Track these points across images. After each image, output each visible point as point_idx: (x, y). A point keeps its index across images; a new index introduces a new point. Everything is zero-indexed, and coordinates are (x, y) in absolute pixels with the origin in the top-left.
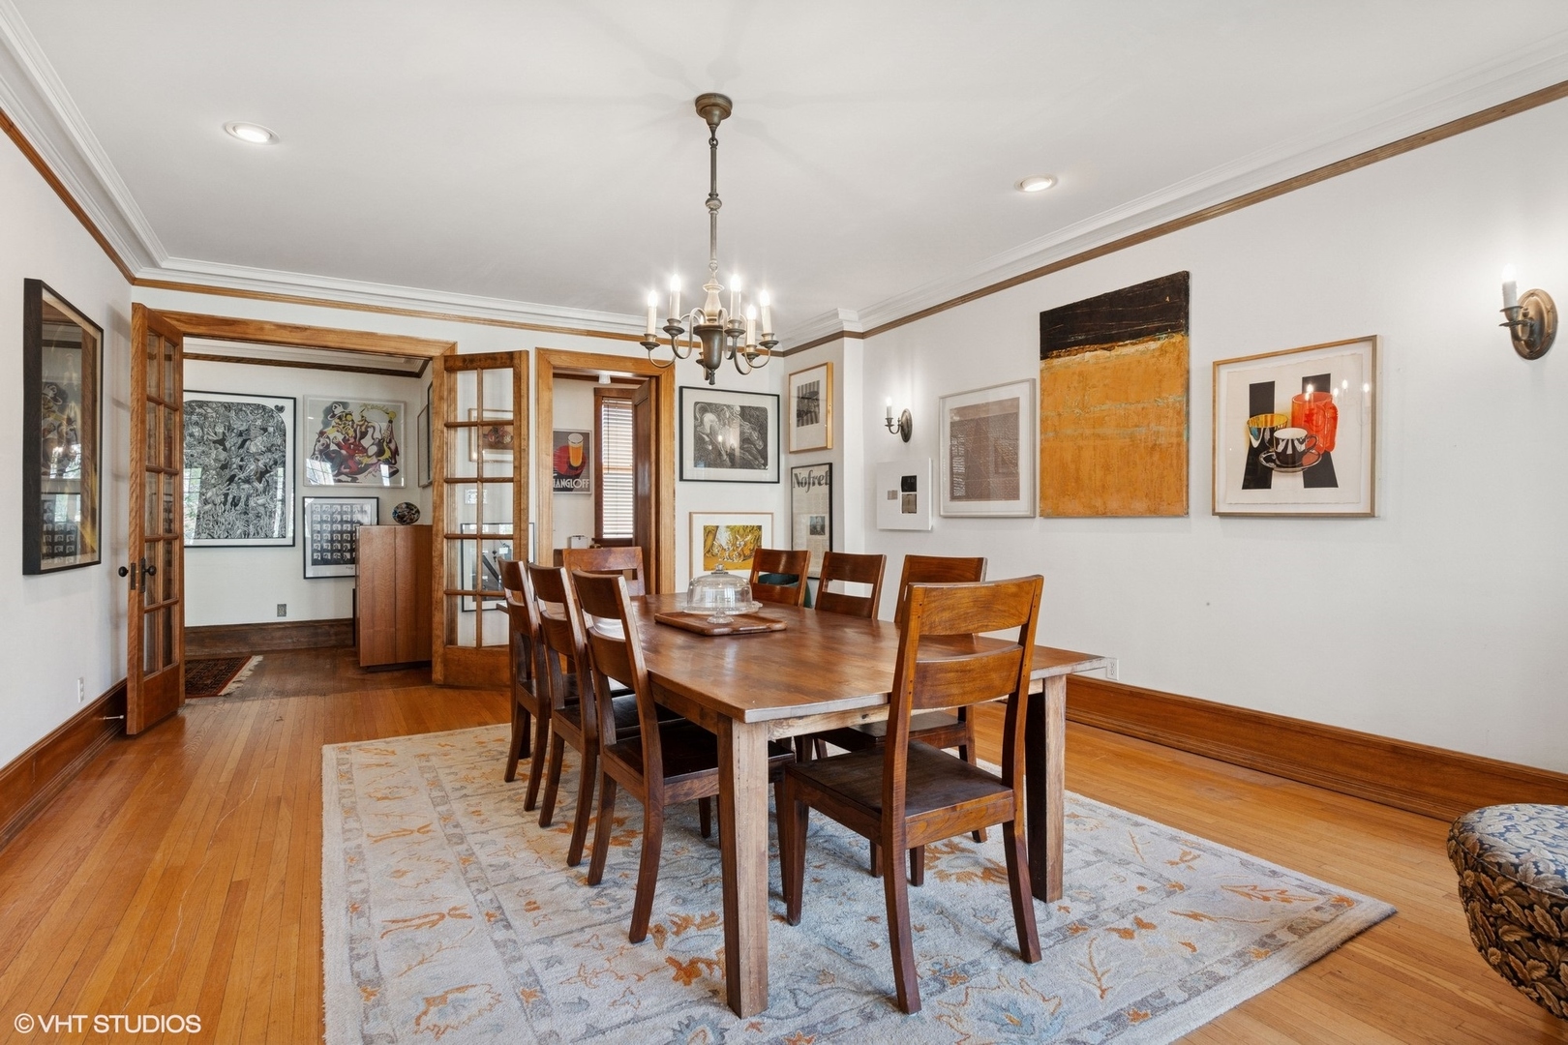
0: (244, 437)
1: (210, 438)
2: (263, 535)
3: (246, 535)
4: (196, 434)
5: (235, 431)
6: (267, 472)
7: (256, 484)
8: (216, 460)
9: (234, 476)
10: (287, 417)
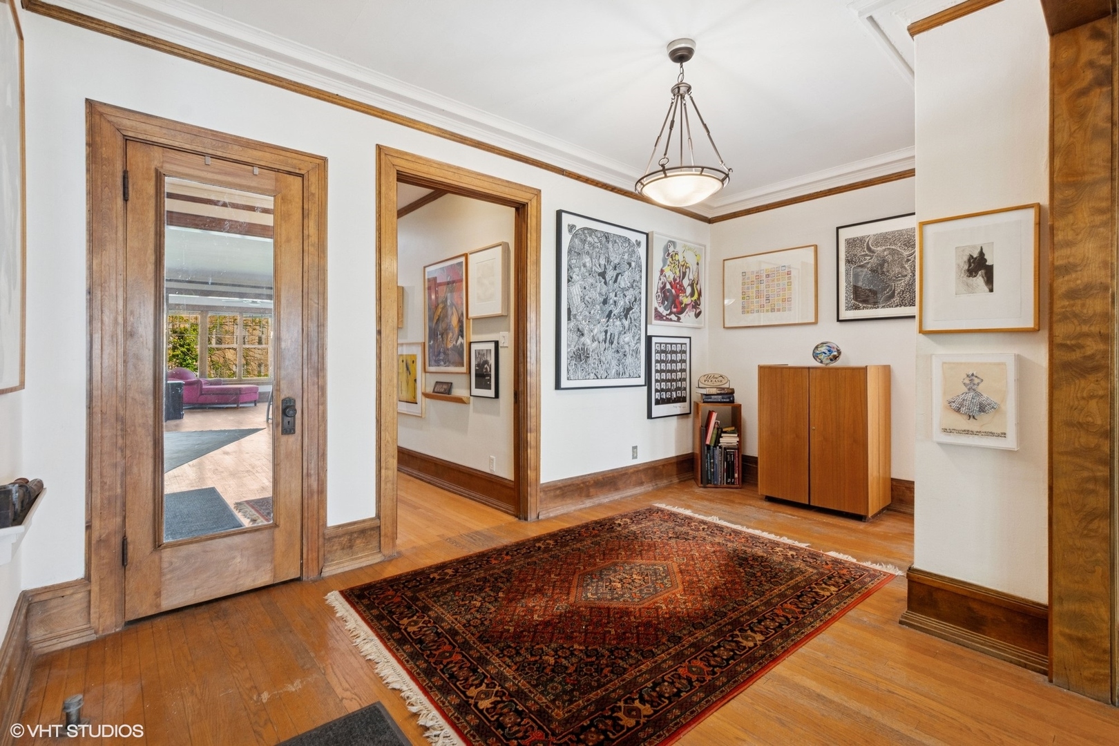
0: (618, 271)
1: (597, 270)
2: (627, 375)
3: (618, 375)
4: (588, 264)
5: (612, 264)
6: (631, 308)
7: (624, 320)
8: (600, 294)
9: (611, 312)
10: (642, 251)
